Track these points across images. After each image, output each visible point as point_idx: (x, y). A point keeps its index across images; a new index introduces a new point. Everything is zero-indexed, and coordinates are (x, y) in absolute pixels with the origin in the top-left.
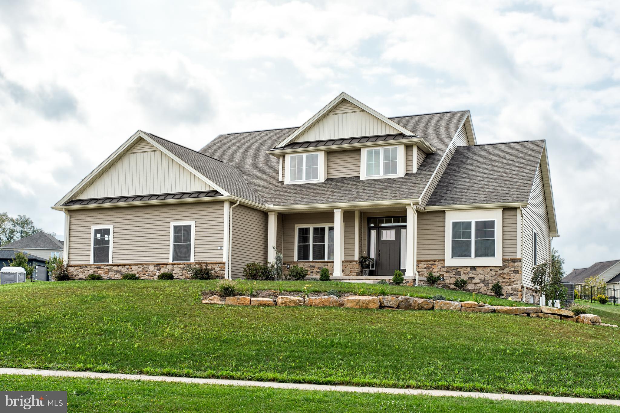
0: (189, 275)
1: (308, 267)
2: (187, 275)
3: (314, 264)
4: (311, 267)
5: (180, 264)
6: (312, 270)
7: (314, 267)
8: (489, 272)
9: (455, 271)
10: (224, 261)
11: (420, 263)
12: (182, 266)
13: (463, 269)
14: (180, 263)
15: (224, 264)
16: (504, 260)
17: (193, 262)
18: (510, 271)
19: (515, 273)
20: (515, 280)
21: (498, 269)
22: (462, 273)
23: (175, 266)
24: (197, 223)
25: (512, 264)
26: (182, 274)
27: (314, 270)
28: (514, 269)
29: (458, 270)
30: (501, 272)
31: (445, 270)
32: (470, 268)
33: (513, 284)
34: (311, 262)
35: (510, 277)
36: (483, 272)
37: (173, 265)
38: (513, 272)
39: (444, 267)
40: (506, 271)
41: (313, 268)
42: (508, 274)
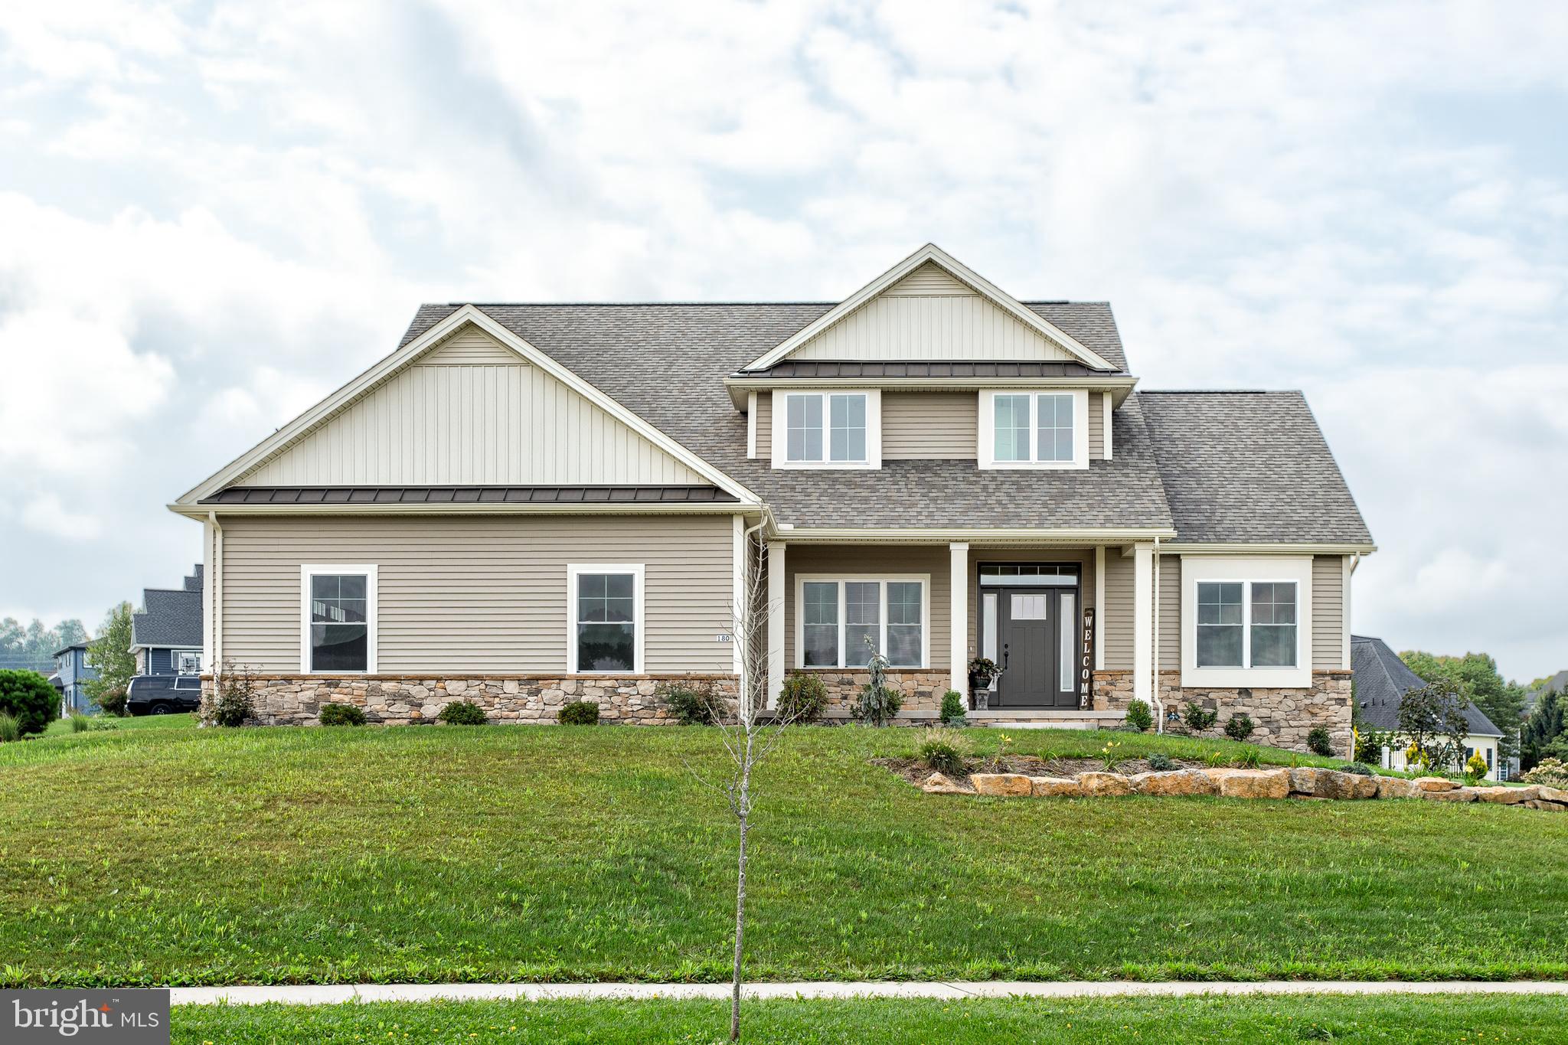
0: (630, 709)
1: (836, 684)
2: (624, 709)
3: (850, 676)
4: (841, 683)
5: (603, 678)
6: (847, 692)
7: (851, 683)
8: (1281, 702)
9: (1204, 698)
10: (735, 672)
11: (1120, 677)
12: (608, 683)
13: (1222, 694)
14: (604, 676)
15: (737, 679)
16: (1317, 675)
17: (642, 672)
18: (1328, 699)
19: (1340, 704)
20: (1340, 719)
21: (1300, 695)
22: (1218, 704)
23: (587, 683)
24: (650, 569)
25: (1333, 683)
26: (608, 706)
27: (851, 693)
28: (1336, 696)
29: (1211, 696)
30: (1308, 702)
31: (1180, 695)
32: (1238, 691)
33: (1335, 729)
34: (842, 671)
35: (1329, 714)
36: (1268, 701)
37: (580, 680)
38: (1334, 702)
39: (1176, 689)
40: (1319, 698)
41: (848, 687)
42: (1323, 707)
